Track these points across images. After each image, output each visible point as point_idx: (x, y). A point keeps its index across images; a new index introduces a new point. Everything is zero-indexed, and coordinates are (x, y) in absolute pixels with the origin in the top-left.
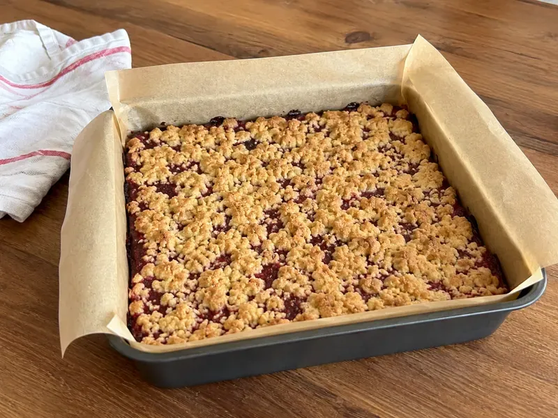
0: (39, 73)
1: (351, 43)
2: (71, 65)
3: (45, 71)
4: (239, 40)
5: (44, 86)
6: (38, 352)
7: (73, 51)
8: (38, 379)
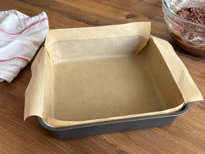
0: (17, 29)
1: (128, 19)
2: (28, 26)
3: (19, 28)
4: (88, 17)
5: (19, 34)
6: (15, 130)
7: (28, 22)
8: (15, 139)
